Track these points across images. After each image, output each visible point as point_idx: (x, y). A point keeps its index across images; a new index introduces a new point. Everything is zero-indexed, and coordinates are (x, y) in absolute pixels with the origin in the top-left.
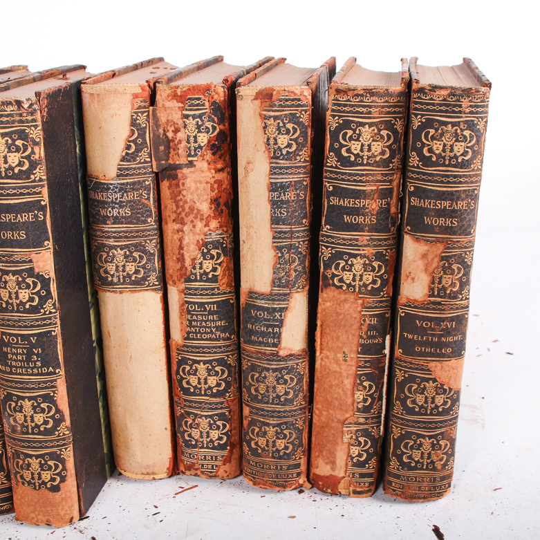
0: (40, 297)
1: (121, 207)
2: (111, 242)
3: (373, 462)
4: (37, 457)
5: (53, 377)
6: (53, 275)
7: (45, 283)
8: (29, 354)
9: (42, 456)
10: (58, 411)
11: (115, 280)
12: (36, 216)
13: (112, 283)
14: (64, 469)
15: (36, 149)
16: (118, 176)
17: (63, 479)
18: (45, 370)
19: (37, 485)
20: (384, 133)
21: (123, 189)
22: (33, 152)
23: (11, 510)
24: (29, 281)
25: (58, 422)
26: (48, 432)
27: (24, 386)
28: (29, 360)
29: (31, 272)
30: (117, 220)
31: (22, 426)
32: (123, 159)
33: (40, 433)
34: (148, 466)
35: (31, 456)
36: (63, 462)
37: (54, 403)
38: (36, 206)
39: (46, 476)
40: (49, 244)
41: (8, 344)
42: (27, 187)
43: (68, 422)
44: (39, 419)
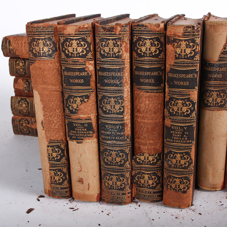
0: (191, 110)
1: (218, 74)
2: (212, 89)
4: (179, 178)
5: (191, 145)
6: (196, 101)
7: (193, 104)
8: (183, 134)
9: (181, 178)
10: (191, 159)
11: (212, 105)
12: (194, 76)
13: (210, 106)
14: (190, 184)
15: (198, 47)
16: (219, 60)
17: (188, 188)
18: (188, 141)
19: (177, 190)
21: (220, 66)
22: (196, 48)
24: (188, 103)
25: (190, 164)
26: (186, 168)
28: (182, 137)
29: (189, 99)
30: (215, 79)
31: (175, 165)
32: (222, 53)
33: (182, 168)
34: (214, 185)
35: (176, 178)
36: (189, 181)
37: (190, 155)
38: (194, 71)
39: (182, 186)
40: (197, 88)
41: (174, 130)
42: (192, 63)
43: (193, 164)
44: (183, 162)
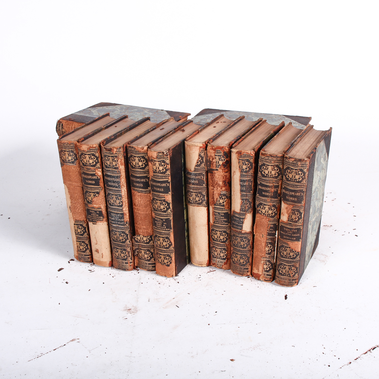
0: (167, 208)
1: (195, 180)
2: (191, 190)
3: (271, 271)
4: (163, 255)
5: (170, 232)
6: (171, 202)
7: (168, 204)
8: (163, 224)
9: (165, 255)
10: (170, 242)
11: (192, 202)
12: (167, 185)
13: (191, 203)
14: (171, 260)
15: (168, 166)
16: (194, 171)
17: (171, 263)
18: (167, 230)
19: (163, 263)
20: (276, 168)
21: (196, 175)
22: (167, 167)
23: (155, 270)
24: (164, 203)
25: (170, 246)
26: (166, 248)
27: (160, 233)
28: (162, 226)
29: (164, 201)
30: (193, 184)
31: (159, 245)
32: (196, 166)
33: (164, 248)
34: (200, 262)
35: (161, 255)
36: (171, 258)
37: (169, 240)
38: (167, 182)
39: (166, 261)
40: (170, 193)
41: (157, 220)
42: (164, 176)
43: (173, 246)
44: (164, 244)
